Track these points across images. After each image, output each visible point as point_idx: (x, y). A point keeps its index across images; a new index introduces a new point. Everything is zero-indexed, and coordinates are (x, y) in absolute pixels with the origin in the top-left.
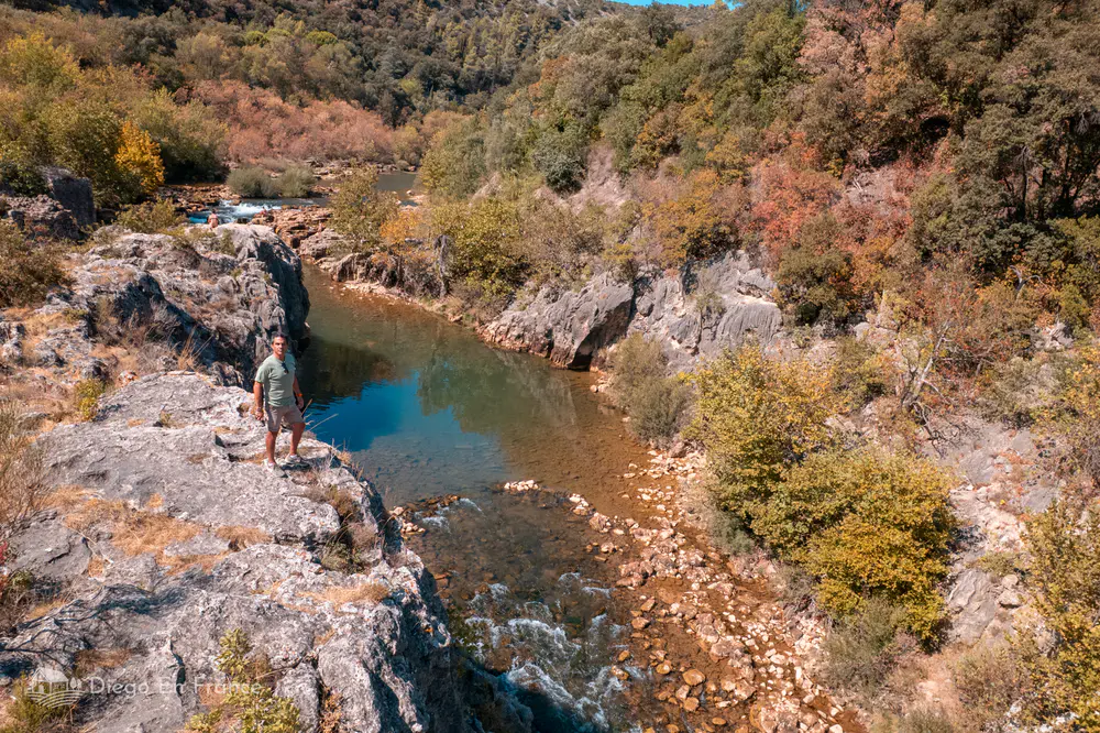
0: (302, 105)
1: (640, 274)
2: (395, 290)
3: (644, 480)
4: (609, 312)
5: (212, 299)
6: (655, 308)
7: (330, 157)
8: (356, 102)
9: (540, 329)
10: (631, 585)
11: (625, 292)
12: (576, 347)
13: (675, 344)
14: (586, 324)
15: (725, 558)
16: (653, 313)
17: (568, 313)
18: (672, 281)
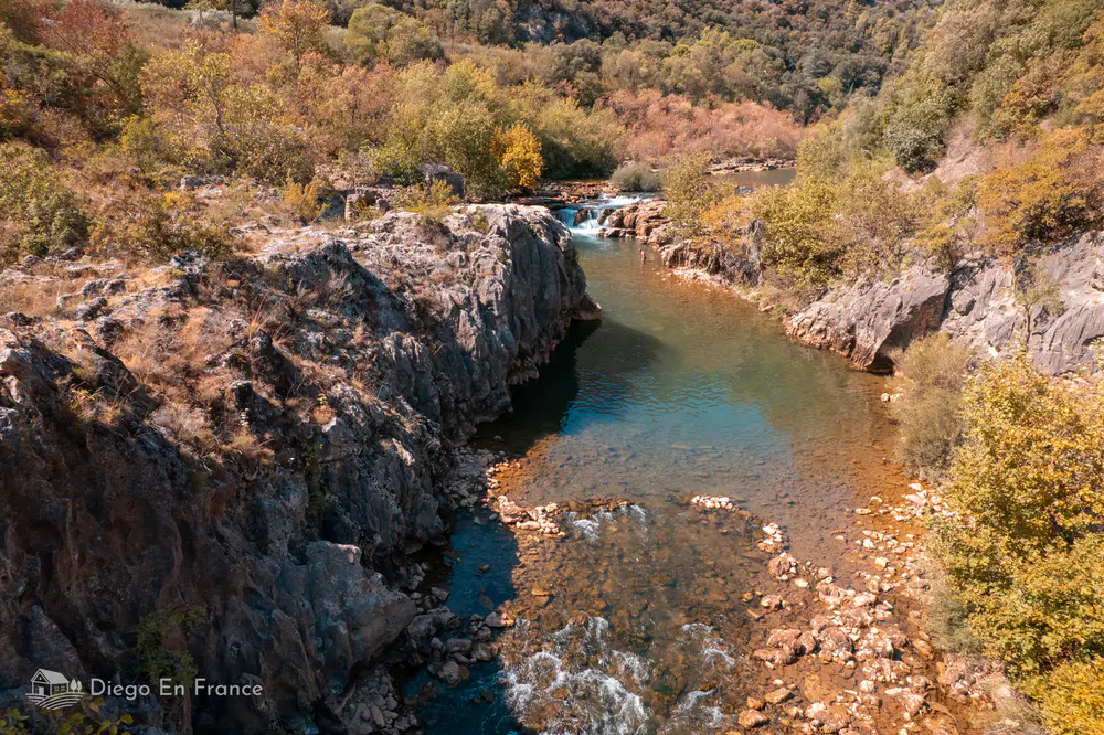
0: (712, 107)
1: (962, 263)
2: (718, 277)
3: (880, 520)
4: (914, 307)
5: (433, 273)
6: (976, 305)
7: (730, 155)
8: (767, 102)
9: (843, 324)
10: (772, 661)
11: (939, 284)
12: (877, 346)
13: (992, 351)
14: (888, 322)
15: (938, 654)
16: (973, 311)
17: (873, 308)
18: (1003, 273)
